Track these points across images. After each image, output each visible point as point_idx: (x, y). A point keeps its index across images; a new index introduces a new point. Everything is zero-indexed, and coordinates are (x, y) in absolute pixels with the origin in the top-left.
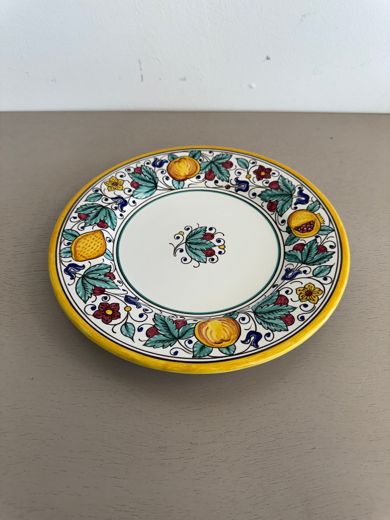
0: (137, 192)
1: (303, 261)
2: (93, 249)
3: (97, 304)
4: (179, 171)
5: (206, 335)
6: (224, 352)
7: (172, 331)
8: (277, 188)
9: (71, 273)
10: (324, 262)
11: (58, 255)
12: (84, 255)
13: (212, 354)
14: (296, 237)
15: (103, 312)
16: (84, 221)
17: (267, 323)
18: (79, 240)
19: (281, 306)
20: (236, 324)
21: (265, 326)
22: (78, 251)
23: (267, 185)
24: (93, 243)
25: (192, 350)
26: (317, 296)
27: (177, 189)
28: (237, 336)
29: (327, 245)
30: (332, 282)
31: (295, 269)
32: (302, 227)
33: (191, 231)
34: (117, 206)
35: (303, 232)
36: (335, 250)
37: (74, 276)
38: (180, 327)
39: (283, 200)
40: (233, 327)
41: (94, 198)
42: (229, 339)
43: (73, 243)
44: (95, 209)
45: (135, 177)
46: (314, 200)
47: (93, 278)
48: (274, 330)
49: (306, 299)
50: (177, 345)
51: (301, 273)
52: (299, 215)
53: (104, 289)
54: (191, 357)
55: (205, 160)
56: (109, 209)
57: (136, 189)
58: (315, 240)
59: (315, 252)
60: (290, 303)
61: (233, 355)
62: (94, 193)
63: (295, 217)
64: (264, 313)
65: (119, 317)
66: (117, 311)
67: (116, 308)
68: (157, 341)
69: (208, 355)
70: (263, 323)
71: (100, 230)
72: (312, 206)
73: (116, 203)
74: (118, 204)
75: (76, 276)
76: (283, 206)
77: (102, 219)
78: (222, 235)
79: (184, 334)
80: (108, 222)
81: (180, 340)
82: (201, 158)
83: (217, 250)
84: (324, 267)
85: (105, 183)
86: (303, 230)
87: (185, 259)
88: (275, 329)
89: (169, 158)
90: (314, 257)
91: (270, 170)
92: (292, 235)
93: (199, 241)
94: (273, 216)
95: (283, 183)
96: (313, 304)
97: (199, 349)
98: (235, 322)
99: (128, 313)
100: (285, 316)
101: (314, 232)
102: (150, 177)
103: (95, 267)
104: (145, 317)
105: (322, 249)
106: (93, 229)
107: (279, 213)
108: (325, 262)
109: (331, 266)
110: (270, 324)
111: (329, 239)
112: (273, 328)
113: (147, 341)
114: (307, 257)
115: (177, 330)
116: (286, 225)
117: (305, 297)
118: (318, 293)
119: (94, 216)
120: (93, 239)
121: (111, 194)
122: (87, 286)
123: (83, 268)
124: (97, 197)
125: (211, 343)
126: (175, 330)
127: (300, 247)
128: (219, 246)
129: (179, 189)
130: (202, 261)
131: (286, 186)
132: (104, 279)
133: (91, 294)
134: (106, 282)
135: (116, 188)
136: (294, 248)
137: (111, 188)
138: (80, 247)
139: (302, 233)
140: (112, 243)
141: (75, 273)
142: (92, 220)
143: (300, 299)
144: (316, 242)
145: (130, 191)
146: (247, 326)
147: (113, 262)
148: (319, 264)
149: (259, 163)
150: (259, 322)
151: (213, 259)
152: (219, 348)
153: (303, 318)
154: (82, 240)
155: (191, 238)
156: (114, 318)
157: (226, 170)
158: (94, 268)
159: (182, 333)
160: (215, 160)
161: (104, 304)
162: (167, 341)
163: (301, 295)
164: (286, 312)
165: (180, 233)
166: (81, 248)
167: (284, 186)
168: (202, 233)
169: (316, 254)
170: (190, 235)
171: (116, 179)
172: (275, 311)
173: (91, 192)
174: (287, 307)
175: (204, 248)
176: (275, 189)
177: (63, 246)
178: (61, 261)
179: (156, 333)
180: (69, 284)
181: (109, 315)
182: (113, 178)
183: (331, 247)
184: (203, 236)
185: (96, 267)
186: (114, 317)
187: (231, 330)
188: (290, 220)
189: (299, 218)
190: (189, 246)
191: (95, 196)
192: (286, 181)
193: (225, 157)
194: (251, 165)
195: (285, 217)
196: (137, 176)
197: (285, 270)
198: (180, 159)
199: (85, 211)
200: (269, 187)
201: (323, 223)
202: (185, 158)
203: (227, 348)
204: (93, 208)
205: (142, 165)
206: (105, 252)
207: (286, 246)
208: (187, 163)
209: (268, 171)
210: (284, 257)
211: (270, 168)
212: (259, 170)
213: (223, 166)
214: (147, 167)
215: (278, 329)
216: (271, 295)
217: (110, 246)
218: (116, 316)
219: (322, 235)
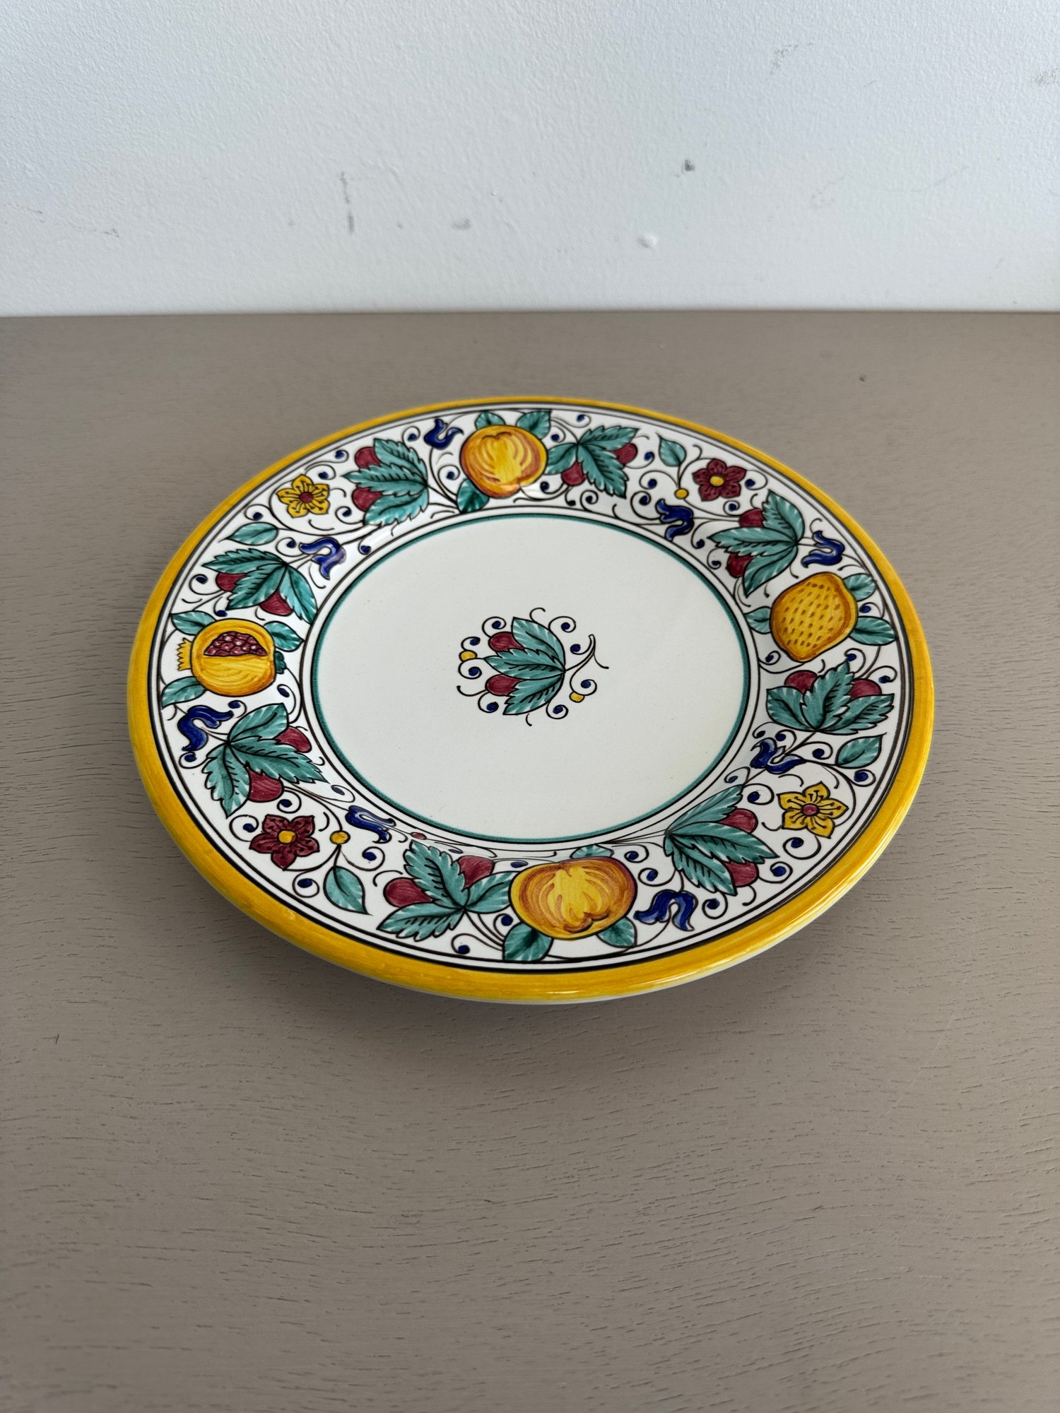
0: (728, 802)
1: (283, 570)
2: (800, 611)
3: (745, 491)
4: (589, 881)
5: (525, 451)
6: (496, 417)
7: (590, 459)
8: (260, 780)
9: (827, 545)
10: (240, 552)
11: (877, 577)
12: (816, 591)
13: (518, 415)
14: (272, 635)
15: (728, 479)
16: (857, 675)
17: (408, 460)
18: (844, 624)
19: (370, 488)
20: (467, 467)
21: (413, 454)
22: (835, 597)
23: (286, 796)
24: (806, 625)
25: (553, 423)
26: (293, 489)
27: (596, 844)
28: (468, 444)
29: (211, 586)
30: (247, 506)
31: (309, 558)
32: (244, 651)
33: (548, 702)
34: (780, 744)
35: (248, 638)
36: (198, 570)
37: (816, 539)
38: (574, 467)
39: (260, 739)
40: (473, 462)
41: (857, 750)
42: (484, 440)
43: (858, 614)
44: (839, 716)
45: (747, 847)
46: (168, 712)
47: (775, 543)
48: (399, 444)
49: (317, 488)
50: (579, 433)
51: (301, 543)
52: (236, 683)
53: (742, 526)
54: (554, 411)
55: (489, 919)
56: (801, 727)
57: (733, 806)
58: (229, 608)
59: (246, 581)
60: (350, 487)
61: (482, 411)
62: (866, 769)
63: (248, 682)
64: (407, 479)
65: (696, 476)
66: (701, 485)
67: (706, 491)
68: (616, 438)
69: (525, 414)
70: (416, 462)
71: (804, 663)
72: (186, 694)
73: (784, 751)
74: (777, 749)
75: (813, 538)
76: (266, 724)
77: (808, 693)
78: (462, 689)
79: (567, 454)
80: (790, 695)
81: (575, 441)
82: (504, 930)
83: (484, 649)
84: (246, 540)
85: (844, 808)
86: (245, 642)
87: (565, 627)
88: (396, 446)
89: (632, 931)
90: (255, 569)
91: (255, 846)
92: (277, 645)
93: (527, 674)
94: (302, 722)
95: (233, 787)
96: (307, 475)
97: (540, 425)
98: (468, 471)
99: (679, 484)
100: (371, 466)
101: (223, 627)
102: (694, 854)
103: (779, 569)
104: (645, 482)
105: (227, 582)
106: (823, 661)
107: (285, 714)
108: (237, 550)
109: (229, 538)
110: (402, 457)
111: (197, 597)
112: (400, 449)
113: (633, 437)
114: (269, 575)
115: (580, 460)
116: (280, 679)
117: (317, 491)
118: (287, 493)
119: (834, 697)
120: (813, 636)
121: (812, 774)
122: (780, 523)
123: (805, 560)
124: (852, 755)
125: (517, 434)
126: (583, 461)
127: (275, 604)
128: (476, 658)
129: (589, 845)
130: (524, 622)
131: (230, 777)
132: (749, 548)
133: (764, 509)
134: (744, 543)
135: (800, 797)
136: (289, 611)
137: (819, 794)
138: (834, 607)
139: (251, 636)
140: (763, 658)
141: (818, 545)
142: (837, 685)
143: (329, 490)
144: (230, 601)
145: (753, 798)
146: (447, 459)
147: (746, 610)
148: (252, 551)
149: (285, 879)
150: (422, 463)
151: (496, 625)
152: (505, 424)
153: (339, 454)
154: (836, 624)
155: (550, 683)
157: (415, 875)
158: (780, 567)
159: (570, 454)
160: (449, 915)
161: (732, 496)
162: (598, 439)
163: (323, 498)
164: (365, 472)
165: (582, 697)
166: (830, 605)
167: (234, 777)
168: (518, 696)
169: (246, 575)
170: (553, 690)
171: (814, 828)
172: (386, 481)
173: (877, 768)
174: (360, 483)
175: (516, 655)
176: (270, 777)
177: (876, 598)
178: (863, 565)
179: (618, 452)
180: (820, 520)
181: (716, 474)
182: (827, 833)
183: (202, 579)
184: (517, 687)
185: (776, 569)
186: (704, 473)
187: (478, 456)
188: (264, 681)
189: (241, 676)
190: (555, 660)
191: (860, 758)
192: (222, 790)
193: (409, 924)
194: (318, 876)
195: (271, 696)
196: (743, 851)
197: (328, 576)
198: (589, 927)
199: (866, 705)
200: (283, 787)
201: (186, 641)
202: (570, 931)
203: (489, 423)
204: (848, 720)
205: (735, 894)
206: (770, 619)
207: (304, 637)
208: (560, 912)
209: (265, 843)
210: (316, 615)
211: (252, 852)
212: (296, 851)
213: (423, 891)
214: (713, 890)
215: (391, 445)
216: (381, 522)
217: (765, 645)
218: (702, 477)
219: (206, 614)
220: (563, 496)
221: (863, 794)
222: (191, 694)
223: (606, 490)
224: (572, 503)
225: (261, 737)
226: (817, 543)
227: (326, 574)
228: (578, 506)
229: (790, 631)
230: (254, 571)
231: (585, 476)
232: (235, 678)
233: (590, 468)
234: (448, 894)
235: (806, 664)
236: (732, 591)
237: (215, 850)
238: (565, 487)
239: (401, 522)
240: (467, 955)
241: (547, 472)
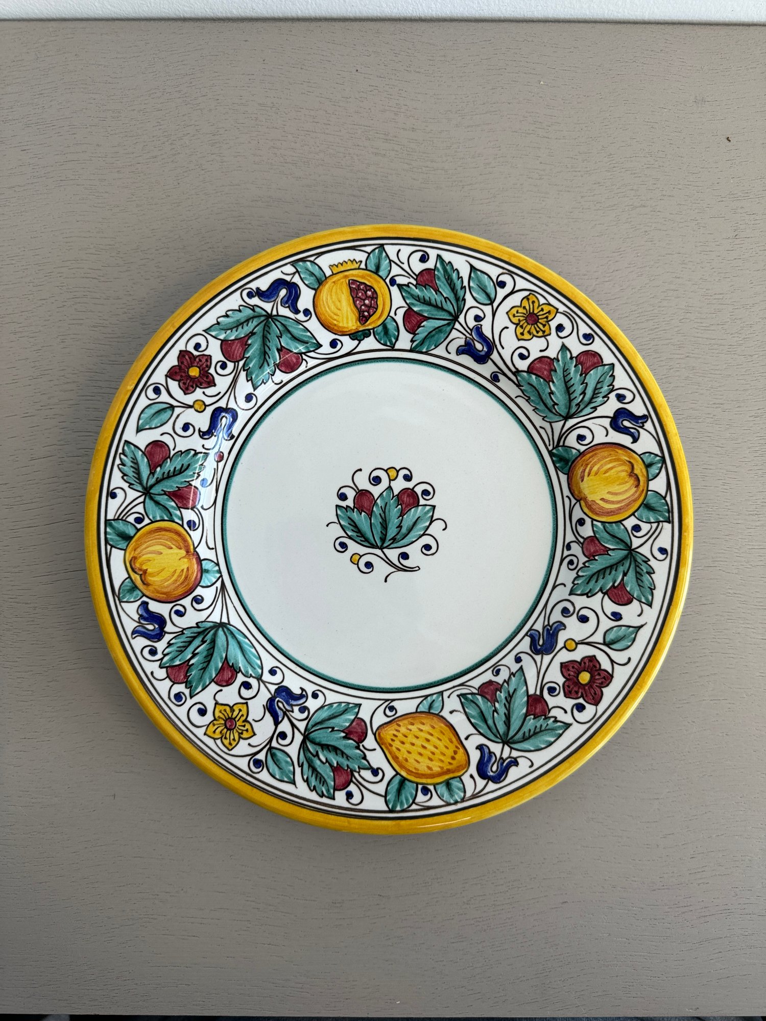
0: (245, 667)
1: (450, 318)
2: (429, 737)
3: (568, 703)
4: (175, 572)
5: (618, 502)
6: (657, 471)
7: (613, 561)
8: (242, 345)
9: (501, 768)
10: (460, 280)
11: (460, 806)
12: (450, 753)
13: (662, 491)
14: (384, 324)
15: (587, 688)
16: (356, 775)
17: (592, 398)
18: (412, 772)
19: (555, 371)
20: (593, 451)
21: (600, 401)
22: (441, 768)
23: (230, 365)
24: (414, 741)
25: (655, 525)
26: (539, 306)
27: (221, 576)
28: (621, 449)
29: (418, 267)
30: (511, 273)
31: (468, 335)
32: (361, 307)
33: (350, 538)
34: (296, 709)
35: (373, 308)
36: (433, 254)
37: (509, 760)
38: (603, 548)
39: (279, 337)
40: (599, 456)
41: (283, 765)
42: (628, 463)
43: (421, 784)
44: (317, 755)
45: (201, 678)
46: (290, 269)
47: (508, 724)
48: (611, 387)
49: (544, 326)
50: (645, 550)
51: (481, 325)
52: (327, 309)
53: (528, 696)
54: (670, 526)
55: (140, 508)
56: (310, 726)
57: (240, 670)
58: (400, 287)
59: (432, 292)
60: (552, 353)
61: (663, 458)
62: (265, 769)
63: (331, 317)
64: (570, 401)
65: (592, 658)
66: (580, 663)
68: (639, 586)
69: (664, 498)
70: (592, 405)
71: (375, 734)
72: (308, 277)
73: (289, 711)
74: (292, 706)
75: (509, 757)
76: (295, 338)
77: (343, 735)
78: (359, 472)
79: (618, 540)
80: (346, 720)
81: (634, 547)
82: (131, 519)
83: (399, 485)
84: (474, 281)
85: (230, 748)
86: (369, 307)
87: (428, 547)
88: (607, 385)
89: (132, 600)
91: (183, 354)
92: (375, 330)
93: (376, 521)
94: (312, 363)
95: (231, 329)
96: (558, 314)
97: (651, 513)
98: (589, 453)
99: (582, 642)
100: (580, 366)
101: (380, 287)
102: (197, 642)
103: (478, 724)
104: (584, 612)
105: (426, 278)
106: (374, 750)
107: (312, 349)
108: (461, 277)
109: (472, 268)
110: (596, 392)
111: (404, 260)
112: (605, 389)
113: (640, 601)
114: (442, 309)
115: (610, 552)
116: (346, 339)
117: (541, 326)
118: (533, 302)
119: (337, 754)
120: (402, 745)
121: (264, 729)
122: (530, 730)
123: (484, 747)
124: (278, 760)
125: (638, 493)
126: (610, 555)
127: (413, 320)
128: (390, 480)
129: (220, 571)
130: (431, 514)
131: (239, 324)
132: (504, 701)
133: (547, 718)
134: (510, 697)
135: (243, 718)
136: (412, 331)
137: (244, 732)
138: (430, 766)
139: (377, 309)
140: (393, 704)
141: (501, 761)
142: (348, 757)
143: (544, 336)
144: (407, 285)
145: (247, 686)
146: (600, 432)
147: (446, 694)
148: (464, 289)
149: (159, 377)
150: (592, 410)
151: (426, 492)
152: (649, 480)
153: (587, 337)
154: (412, 764)
155: (369, 539)
156: (596, 667)
157: (173, 459)
158: (480, 726)
159: (618, 543)
160: (141, 483)
161: (566, 690)
162: (637, 568)
163: (535, 333)
164: (572, 363)
165: (356, 563)
166: (433, 763)
167: (240, 328)
168: (355, 515)
169: (437, 291)
170: (361, 541)
171: (214, 725)
172: (566, 383)
173: (264, 775)
174: (558, 361)
175: (395, 511)
176: (245, 351)
177: (436, 801)
178: (474, 796)
179: (621, 588)
180: (531, 767)
181: (592, 677)
182: (210, 732)
183: (424, 259)
184: (363, 513)
185: (478, 723)
187: (607, 459)
188: (336, 328)
189: (336, 311)
190: (391, 541)
191: (275, 765)
192: (226, 322)
193: (131, 460)
194: (165, 397)
195: (324, 337)
196: (197, 675)
197: (460, 354)
198: (136, 572)
199: (326, 777)
200: (238, 362)
201: (359, 264)
202: (131, 560)
203: (648, 466)
204: (312, 762)
205: (161, 667)
206: (429, 712)
207: (397, 347)
208: (147, 554)
209: (187, 359)
210: (422, 353)
211: (178, 353)
212: (183, 380)
213: (160, 466)
214: (165, 653)
215: (608, 380)
216: (523, 386)
217: (405, 706)
218: (591, 663)
219: (390, 271)
220: (575, 539)
221: (243, 763)
222: (308, 281)
223: (578, 577)
224: (569, 547)
225: (281, 337)
226: (504, 761)
227: (459, 352)
228: (566, 553)
229: (410, 727)
230: (443, 296)
231: (592, 558)
232: (333, 307)
233: (601, 562)
234: (158, 481)
235: (373, 737)
236: (467, 684)
237: (175, 329)
238: (582, 540)
239: (529, 403)
240: (109, 498)
241: (595, 523)
